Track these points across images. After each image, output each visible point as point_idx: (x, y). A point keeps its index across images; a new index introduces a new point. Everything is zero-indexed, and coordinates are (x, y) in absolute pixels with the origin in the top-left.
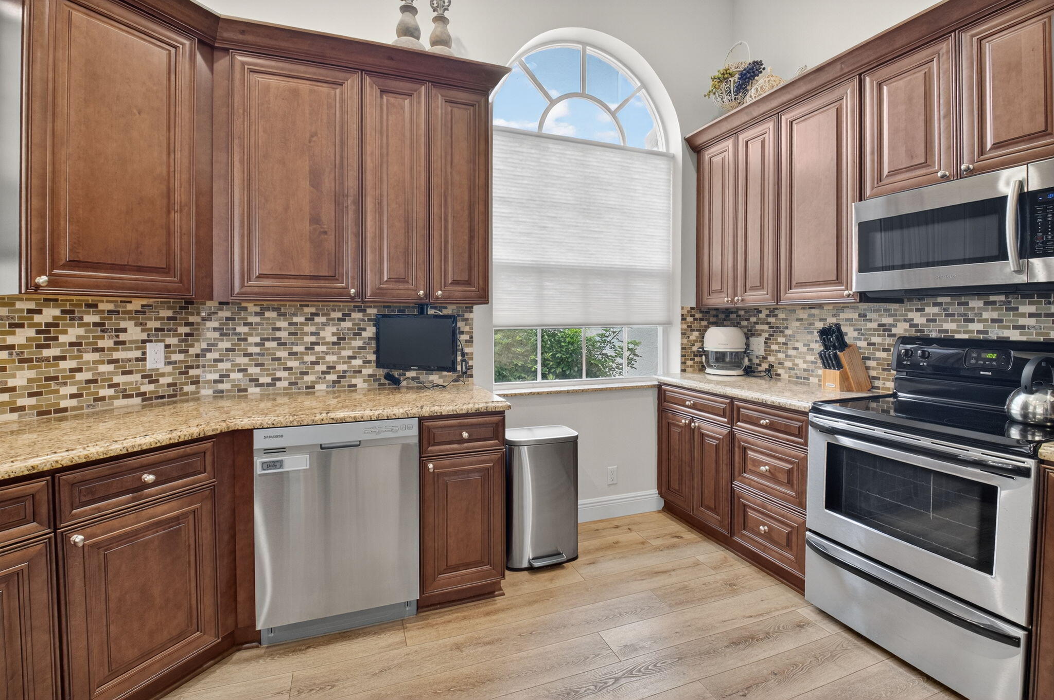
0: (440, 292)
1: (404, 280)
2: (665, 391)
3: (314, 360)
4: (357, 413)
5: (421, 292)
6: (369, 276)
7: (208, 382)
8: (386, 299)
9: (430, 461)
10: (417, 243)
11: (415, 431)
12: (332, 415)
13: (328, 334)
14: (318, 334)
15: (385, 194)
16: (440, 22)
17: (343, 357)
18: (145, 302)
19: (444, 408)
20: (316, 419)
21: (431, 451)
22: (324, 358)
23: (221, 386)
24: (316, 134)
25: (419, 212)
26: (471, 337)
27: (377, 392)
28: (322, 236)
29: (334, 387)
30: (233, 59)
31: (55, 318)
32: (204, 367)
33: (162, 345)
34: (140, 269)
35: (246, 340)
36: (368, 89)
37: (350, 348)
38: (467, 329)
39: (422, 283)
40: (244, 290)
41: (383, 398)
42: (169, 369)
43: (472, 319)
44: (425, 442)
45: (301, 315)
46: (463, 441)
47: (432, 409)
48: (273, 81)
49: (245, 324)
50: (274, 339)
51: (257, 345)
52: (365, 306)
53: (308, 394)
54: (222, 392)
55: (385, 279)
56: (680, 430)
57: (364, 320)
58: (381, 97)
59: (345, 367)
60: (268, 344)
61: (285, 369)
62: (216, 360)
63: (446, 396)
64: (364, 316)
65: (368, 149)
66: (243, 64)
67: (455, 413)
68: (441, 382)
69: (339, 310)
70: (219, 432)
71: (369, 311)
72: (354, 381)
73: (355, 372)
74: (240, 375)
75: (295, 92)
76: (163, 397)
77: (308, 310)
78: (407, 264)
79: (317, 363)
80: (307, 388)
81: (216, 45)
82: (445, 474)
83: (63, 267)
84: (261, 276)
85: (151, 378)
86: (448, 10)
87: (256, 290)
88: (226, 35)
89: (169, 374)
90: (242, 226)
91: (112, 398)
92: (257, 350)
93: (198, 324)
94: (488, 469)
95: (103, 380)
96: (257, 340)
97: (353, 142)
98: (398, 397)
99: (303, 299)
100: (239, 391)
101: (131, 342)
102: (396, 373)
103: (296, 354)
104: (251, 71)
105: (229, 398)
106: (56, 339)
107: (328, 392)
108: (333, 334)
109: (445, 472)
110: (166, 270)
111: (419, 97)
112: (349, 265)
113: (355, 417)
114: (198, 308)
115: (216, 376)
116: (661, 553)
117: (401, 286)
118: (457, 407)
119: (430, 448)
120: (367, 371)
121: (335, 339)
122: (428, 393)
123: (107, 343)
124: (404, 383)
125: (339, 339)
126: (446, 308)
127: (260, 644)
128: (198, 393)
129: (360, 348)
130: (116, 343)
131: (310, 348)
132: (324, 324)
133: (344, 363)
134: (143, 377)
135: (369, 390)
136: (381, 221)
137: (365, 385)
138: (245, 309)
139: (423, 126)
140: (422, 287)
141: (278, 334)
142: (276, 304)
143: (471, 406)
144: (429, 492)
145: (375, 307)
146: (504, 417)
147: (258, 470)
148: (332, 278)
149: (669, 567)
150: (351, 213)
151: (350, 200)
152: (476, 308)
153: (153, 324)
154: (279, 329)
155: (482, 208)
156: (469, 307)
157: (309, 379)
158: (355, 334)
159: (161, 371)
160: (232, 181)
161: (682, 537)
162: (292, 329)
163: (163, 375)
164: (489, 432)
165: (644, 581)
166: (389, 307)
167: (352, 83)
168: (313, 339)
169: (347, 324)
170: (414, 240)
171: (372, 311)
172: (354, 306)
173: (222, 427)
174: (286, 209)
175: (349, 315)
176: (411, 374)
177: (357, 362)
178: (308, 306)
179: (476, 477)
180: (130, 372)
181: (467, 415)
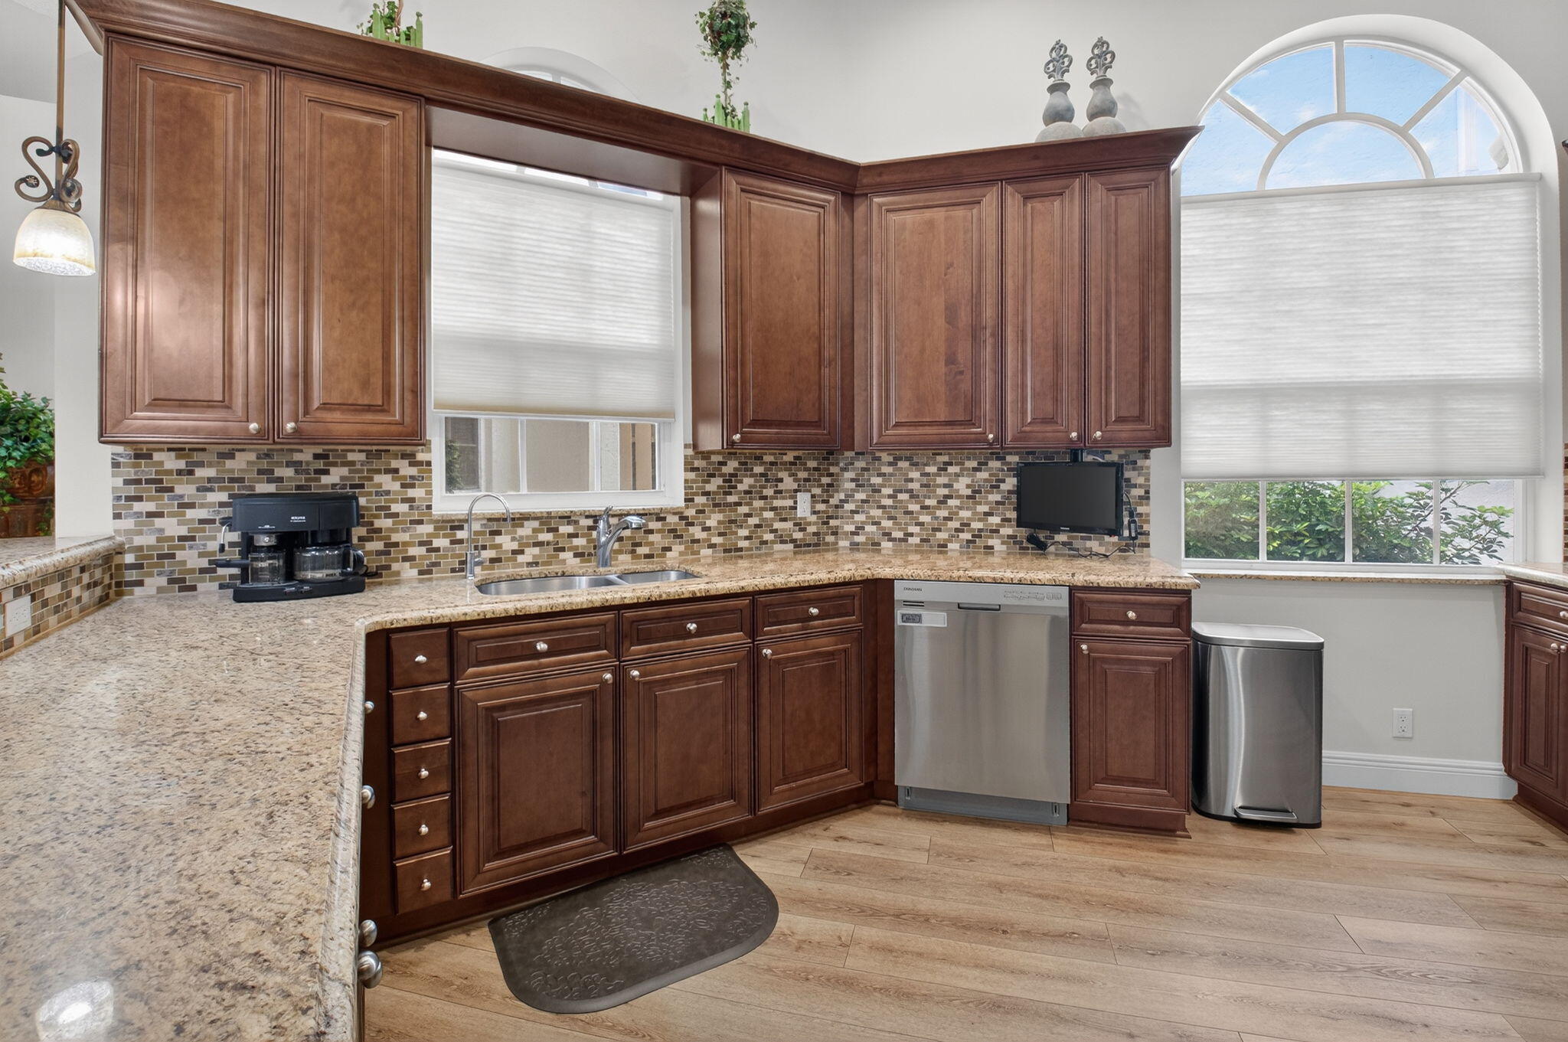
0: (1099, 434)
1: (1050, 421)
2: (1520, 592)
3: (947, 515)
4: (998, 574)
5: (1074, 435)
6: (1011, 419)
7: (846, 533)
8: (1031, 444)
9: (1084, 641)
10: (1069, 373)
11: (1065, 603)
12: (970, 574)
13: (962, 486)
14: (951, 486)
15: (1029, 318)
16: (1101, 87)
17: (979, 513)
18: (796, 453)
19: (1102, 578)
20: (954, 575)
21: (1085, 630)
22: (957, 513)
23: (857, 539)
24: (951, 265)
25: (1070, 336)
26: (1147, 492)
27: (1018, 556)
28: (959, 377)
29: (968, 547)
30: (871, 201)
31: (735, 469)
32: (842, 518)
33: (809, 495)
34: (799, 424)
35: (880, 491)
36: (1009, 200)
37: (986, 503)
38: (1141, 480)
39: (1075, 422)
40: (881, 440)
41: (1025, 562)
42: (814, 518)
43: (1148, 468)
44: (1077, 618)
45: (934, 465)
46: (1128, 622)
47: (1087, 578)
48: (909, 217)
49: (879, 475)
50: (907, 491)
51: (890, 496)
52: (1004, 453)
53: (940, 552)
54: (858, 544)
55: (1029, 421)
56: (1550, 661)
57: (1003, 470)
58: (1025, 205)
59: (980, 525)
60: (901, 496)
61: (917, 524)
62: (853, 512)
63: (1107, 566)
64: (1002, 464)
65: (1010, 270)
66: (880, 206)
67: (1118, 586)
68: (1102, 550)
69: (975, 459)
70: (865, 578)
71: (1009, 458)
72: (990, 542)
73: (992, 531)
74: (874, 528)
75: (931, 224)
76: (809, 545)
77: (940, 459)
78: (1056, 401)
79: (950, 519)
80: (940, 546)
81: (856, 193)
82: (1104, 660)
83: (749, 426)
84: (898, 425)
85: (801, 526)
86: (1111, 67)
87: (893, 439)
88: (865, 181)
89: (815, 523)
90: (880, 374)
91: (773, 542)
92: (889, 502)
93: (837, 475)
94: (1165, 664)
95: (766, 526)
96: (890, 491)
97: (990, 265)
98: (1044, 563)
99: (936, 447)
100: (873, 544)
101: (787, 491)
102: (1042, 536)
103: (928, 507)
104: (888, 211)
105: (865, 551)
106: (735, 487)
107: (961, 553)
108: (968, 486)
109: (1107, 658)
110: (817, 424)
111: (1072, 194)
112: (987, 407)
113: (994, 578)
114: (837, 459)
115: (852, 528)
116: (1488, 856)
117: (1049, 428)
118: (1121, 578)
119: (1084, 625)
120: (1007, 531)
121: (969, 492)
122: (1082, 562)
123: (769, 492)
124: (1052, 549)
125: (974, 492)
126: (1110, 453)
127: (897, 803)
128: (837, 543)
129: (997, 503)
130: (776, 492)
131: (942, 502)
132: (957, 475)
133: (980, 520)
134: (795, 525)
135: (1008, 554)
136: (1024, 352)
137: (1004, 547)
138: (879, 459)
139: (1076, 229)
140: (1076, 428)
141: (911, 486)
142: (908, 453)
143: (1140, 579)
144: (1082, 677)
145: (1016, 454)
146: (1190, 598)
147: (899, 622)
148: (970, 423)
149: (1500, 876)
150: (989, 348)
151: (988, 332)
152: (1154, 452)
153: (802, 475)
154: (911, 480)
155: (1160, 318)
156: (1145, 451)
157: (941, 536)
158: (992, 487)
159: (808, 520)
160: (871, 329)
161: (1543, 845)
162: (925, 480)
163: (809, 524)
164: (1167, 616)
165: (1440, 882)
166: (1033, 453)
167: (990, 198)
168: (946, 491)
169: (983, 475)
170: (1065, 370)
171: (1014, 459)
172: (992, 453)
173: (868, 574)
174: (922, 351)
175: (986, 464)
176: (1061, 537)
177: (995, 520)
178: (941, 454)
179: (1147, 670)
180: (784, 520)
181: (1135, 590)
